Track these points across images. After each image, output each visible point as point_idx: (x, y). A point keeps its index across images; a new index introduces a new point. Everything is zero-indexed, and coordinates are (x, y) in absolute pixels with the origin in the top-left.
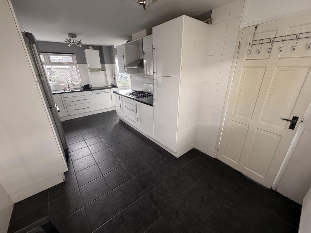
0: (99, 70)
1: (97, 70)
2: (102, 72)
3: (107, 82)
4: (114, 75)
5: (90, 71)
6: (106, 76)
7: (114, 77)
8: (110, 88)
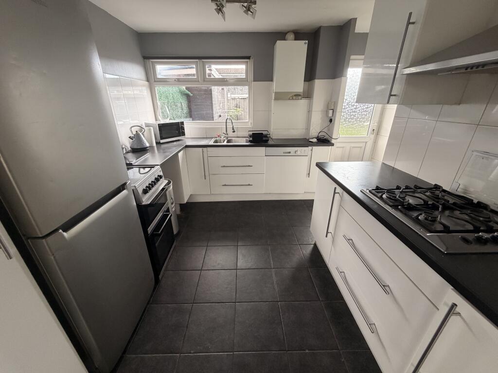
0: (297, 96)
1: (292, 97)
2: (303, 102)
3: (308, 129)
4: (331, 112)
5: (276, 99)
6: (309, 112)
7: (330, 114)
8: (311, 144)
